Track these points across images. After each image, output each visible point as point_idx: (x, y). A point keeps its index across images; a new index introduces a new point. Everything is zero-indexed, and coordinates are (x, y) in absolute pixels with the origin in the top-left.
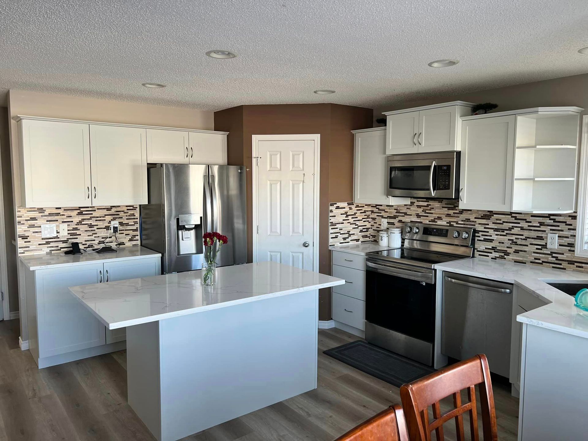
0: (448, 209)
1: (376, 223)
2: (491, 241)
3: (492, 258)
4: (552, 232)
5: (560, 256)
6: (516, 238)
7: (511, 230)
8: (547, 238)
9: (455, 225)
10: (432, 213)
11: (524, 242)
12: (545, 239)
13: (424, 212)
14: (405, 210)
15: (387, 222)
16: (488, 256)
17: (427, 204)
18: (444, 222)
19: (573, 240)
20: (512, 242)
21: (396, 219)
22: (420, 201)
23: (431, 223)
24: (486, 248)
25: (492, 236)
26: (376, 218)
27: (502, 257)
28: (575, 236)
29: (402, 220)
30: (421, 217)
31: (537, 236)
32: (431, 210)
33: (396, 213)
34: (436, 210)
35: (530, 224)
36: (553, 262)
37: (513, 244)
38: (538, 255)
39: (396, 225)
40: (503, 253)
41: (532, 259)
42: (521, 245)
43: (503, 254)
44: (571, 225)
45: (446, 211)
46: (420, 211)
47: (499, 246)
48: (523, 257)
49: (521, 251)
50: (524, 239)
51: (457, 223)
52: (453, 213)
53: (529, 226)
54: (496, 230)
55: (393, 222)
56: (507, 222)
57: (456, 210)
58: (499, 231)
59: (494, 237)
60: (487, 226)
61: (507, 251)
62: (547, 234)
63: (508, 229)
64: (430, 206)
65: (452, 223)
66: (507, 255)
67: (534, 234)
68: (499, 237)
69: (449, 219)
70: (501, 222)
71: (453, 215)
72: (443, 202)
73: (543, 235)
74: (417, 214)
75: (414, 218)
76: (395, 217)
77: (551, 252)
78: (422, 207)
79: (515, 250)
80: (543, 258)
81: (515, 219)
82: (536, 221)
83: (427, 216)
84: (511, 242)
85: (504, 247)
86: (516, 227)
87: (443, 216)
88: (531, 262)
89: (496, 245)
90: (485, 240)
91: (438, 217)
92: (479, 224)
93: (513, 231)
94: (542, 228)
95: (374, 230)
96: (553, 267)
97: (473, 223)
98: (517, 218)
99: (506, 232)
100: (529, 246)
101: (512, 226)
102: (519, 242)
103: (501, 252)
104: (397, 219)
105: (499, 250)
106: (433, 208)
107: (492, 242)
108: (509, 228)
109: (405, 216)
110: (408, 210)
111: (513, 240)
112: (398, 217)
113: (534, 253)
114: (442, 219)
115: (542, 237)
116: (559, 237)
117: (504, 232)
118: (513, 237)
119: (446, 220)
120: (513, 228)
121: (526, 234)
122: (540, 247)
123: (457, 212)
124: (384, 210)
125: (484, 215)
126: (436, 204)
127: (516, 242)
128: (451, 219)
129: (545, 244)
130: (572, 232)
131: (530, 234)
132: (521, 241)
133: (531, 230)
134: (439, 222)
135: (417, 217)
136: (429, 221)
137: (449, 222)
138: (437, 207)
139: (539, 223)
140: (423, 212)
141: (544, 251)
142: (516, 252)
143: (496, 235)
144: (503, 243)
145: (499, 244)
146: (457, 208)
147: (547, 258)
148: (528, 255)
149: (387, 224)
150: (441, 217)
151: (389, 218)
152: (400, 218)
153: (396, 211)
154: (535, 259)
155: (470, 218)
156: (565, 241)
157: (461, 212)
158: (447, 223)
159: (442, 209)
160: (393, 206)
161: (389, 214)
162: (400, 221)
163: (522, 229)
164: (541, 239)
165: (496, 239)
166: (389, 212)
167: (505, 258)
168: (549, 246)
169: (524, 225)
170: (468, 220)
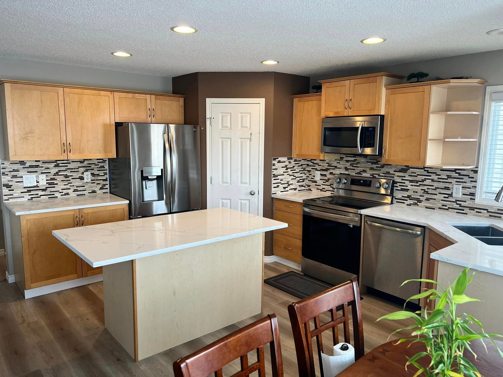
0: (372, 164)
1: (311, 175)
2: (407, 190)
3: (407, 205)
4: (457, 183)
5: (463, 204)
6: (428, 189)
7: (423, 182)
8: (453, 188)
9: (377, 176)
10: (358, 167)
11: (434, 192)
12: (451, 190)
13: (351, 166)
14: (335, 164)
15: (320, 174)
16: (404, 203)
17: (354, 159)
18: (368, 175)
19: (474, 190)
20: (424, 191)
21: (327, 171)
22: (348, 157)
23: (357, 175)
24: (403, 197)
25: (408, 186)
26: (311, 171)
27: (415, 204)
28: (476, 187)
30: (349, 170)
31: (445, 187)
32: (357, 164)
33: (328, 166)
34: (362, 164)
36: (457, 208)
37: (425, 194)
38: (445, 202)
40: (416, 200)
41: (440, 206)
42: (431, 194)
43: (416, 202)
44: (473, 178)
45: (370, 165)
46: (348, 165)
47: (413, 195)
48: (432, 204)
49: (431, 199)
50: (434, 189)
51: (379, 175)
52: (375, 167)
53: (438, 178)
54: (411, 181)
55: (325, 174)
56: (420, 175)
57: (379, 164)
58: (414, 183)
59: (409, 187)
60: (404, 178)
61: (419, 199)
62: (453, 185)
63: (421, 180)
64: (356, 161)
65: (375, 175)
66: (420, 202)
67: (442, 185)
68: (414, 187)
69: (372, 172)
70: (416, 175)
74: (345, 167)
75: (343, 171)
77: (456, 200)
78: (350, 162)
79: (427, 198)
80: (449, 205)
81: (427, 173)
82: (445, 174)
83: (354, 169)
84: (423, 191)
85: (417, 196)
86: (428, 179)
87: (368, 169)
88: (439, 208)
89: (410, 194)
90: (402, 190)
91: (363, 170)
92: (398, 176)
93: (425, 183)
94: (449, 180)
95: (309, 180)
96: (457, 212)
97: (392, 176)
98: (429, 171)
99: (420, 183)
100: (438, 195)
101: (425, 178)
102: (430, 191)
104: (329, 172)
105: (413, 198)
106: (359, 163)
107: (408, 191)
108: (422, 180)
109: (336, 169)
110: (338, 164)
111: (425, 190)
112: (329, 170)
113: (442, 200)
114: (366, 172)
115: (449, 187)
116: (463, 187)
117: (418, 183)
118: (425, 188)
119: (370, 172)
121: (436, 185)
122: (447, 196)
123: (380, 166)
124: (318, 164)
125: (401, 168)
126: (362, 160)
127: (428, 192)
128: (374, 172)
129: (451, 193)
130: (473, 184)
131: (439, 185)
132: (432, 191)
133: (440, 182)
134: (364, 175)
135: (346, 170)
137: (372, 174)
138: (362, 162)
139: (447, 176)
141: (450, 199)
142: (428, 199)
143: (411, 185)
144: (417, 192)
145: (413, 193)
147: (453, 205)
148: (437, 203)
150: (366, 170)
151: (322, 171)
152: (331, 171)
154: (443, 205)
155: (390, 171)
156: (468, 191)
157: (383, 166)
158: (371, 175)
159: (367, 163)
160: (325, 161)
161: (322, 167)
162: (331, 173)
163: (433, 180)
164: (448, 189)
165: (411, 188)
166: (322, 165)
167: (418, 205)
168: (454, 195)
169: (435, 178)
170: (388, 173)
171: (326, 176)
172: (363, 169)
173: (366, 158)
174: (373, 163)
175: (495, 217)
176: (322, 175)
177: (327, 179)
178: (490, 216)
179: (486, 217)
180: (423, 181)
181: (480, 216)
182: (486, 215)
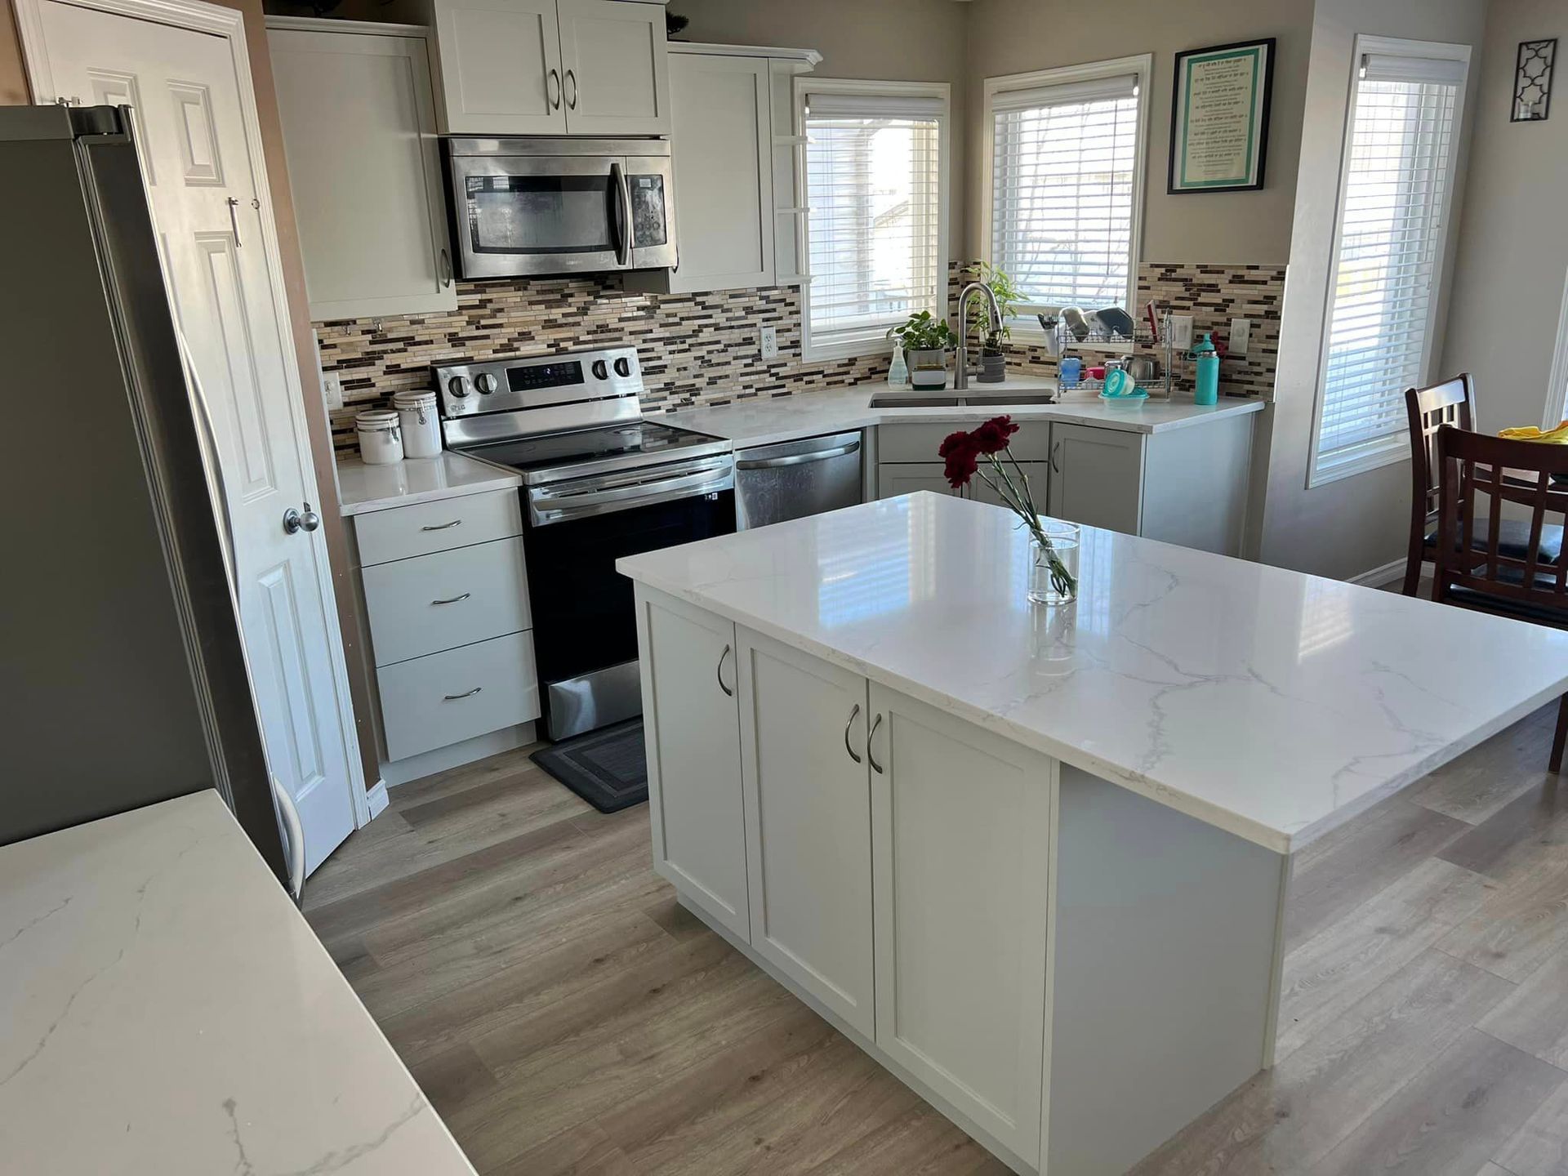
0: (546, 307)
2: (661, 369)
3: (668, 411)
4: (765, 324)
5: (782, 371)
6: (709, 352)
7: (697, 336)
8: (759, 338)
9: (570, 346)
10: (500, 326)
11: (722, 358)
12: (757, 343)
13: (474, 327)
14: (402, 329)
15: (342, 383)
16: (659, 408)
17: (480, 300)
18: (540, 346)
19: (798, 333)
20: (702, 362)
21: (374, 365)
23: (501, 355)
24: (654, 391)
25: (663, 358)
27: (687, 403)
28: (799, 325)
29: (399, 365)
30: (467, 343)
31: (744, 339)
32: (495, 317)
33: (371, 343)
34: (513, 314)
35: (730, 315)
36: (773, 385)
37: (705, 367)
38: (747, 378)
39: (377, 385)
40: (688, 391)
41: (739, 390)
42: (718, 364)
43: (687, 395)
44: (792, 304)
45: (541, 313)
46: (459, 325)
47: (678, 379)
48: (724, 390)
49: (720, 377)
51: (577, 341)
52: (561, 316)
53: (728, 319)
54: (668, 341)
55: (364, 376)
56: (688, 319)
57: (570, 306)
58: (676, 343)
59: (667, 359)
60: (650, 336)
61: (694, 385)
62: (760, 331)
63: (691, 333)
64: (490, 306)
65: (562, 345)
66: (696, 395)
67: (737, 335)
68: (677, 356)
69: (553, 335)
70: (677, 320)
71: (564, 319)
72: (529, 287)
73: (753, 334)
74: (450, 334)
75: (444, 351)
76: (369, 359)
77: (768, 367)
78: (466, 312)
79: (710, 378)
80: (756, 381)
81: (703, 309)
82: (739, 305)
83: (487, 337)
84: (699, 362)
85: (688, 378)
86: (706, 326)
87: (536, 327)
88: (738, 397)
89: (671, 378)
90: (650, 371)
91: (520, 334)
92: (631, 333)
93: (702, 338)
94: (751, 319)
96: (774, 395)
97: (617, 335)
98: (707, 304)
99: (689, 341)
100: (732, 362)
101: (699, 326)
102: (715, 358)
103: (683, 392)
104: (381, 365)
105: (679, 387)
107: (664, 372)
108: (694, 331)
109: (409, 348)
110: (414, 326)
111: (703, 357)
112: (381, 358)
113: (742, 375)
114: (533, 338)
115: (751, 338)
116: (778, 331)
117: (684, 342)
118: (703, 351)
119: (545, 337)
120: (701, 328)
121: (725, 337)
122: (750, 361)
123: (574, 310)
126: (512, 297)
127: (710, 361)
128: (559, 332)
129: (757, 352)
130: (795, 318)
131: (732, 336)
132: (719, 357)
133: (733, 327)
134: (526, 349)
135: (453, 346)
136: (495, 352)
137: (552, 342)
138: (513, 305)
139: (744, 309)
140: (470, 327)
141: (759, 366)
142: (712, 381)
143: (671, 352)
144: (685, 369)
145: (677, 374)
146: (570, 300)
147: (763, 380)
148: (732, 384)
149: (340, 388)
150: (530, 333)
151: (346, 367)
152: (390, 359)
153: (369, 337)
154: (745, 387)
155: (608, 322)
156: (788, 337)
157: (583, 308)
158: (549, 346)
159: (529, 308)
160: (354, 322)
161: (343, 351)
162: (393, 370)
163: (717, 328)
164: (750, 344)
165: (670, 362)
166: (342, 344)
167: (693, 403)
168: (765, 355)
169: (719, 318)
170: (603, 328)
171: (373, 385)
172: (519, 330)
174: (549, 304)
175: (835, 383)
176: (347, 385)
177: (379, 396)
178: (828, 384)
179: (822, 389)
180: (696, 333)
181: (813, 390)
182: (821, 385)
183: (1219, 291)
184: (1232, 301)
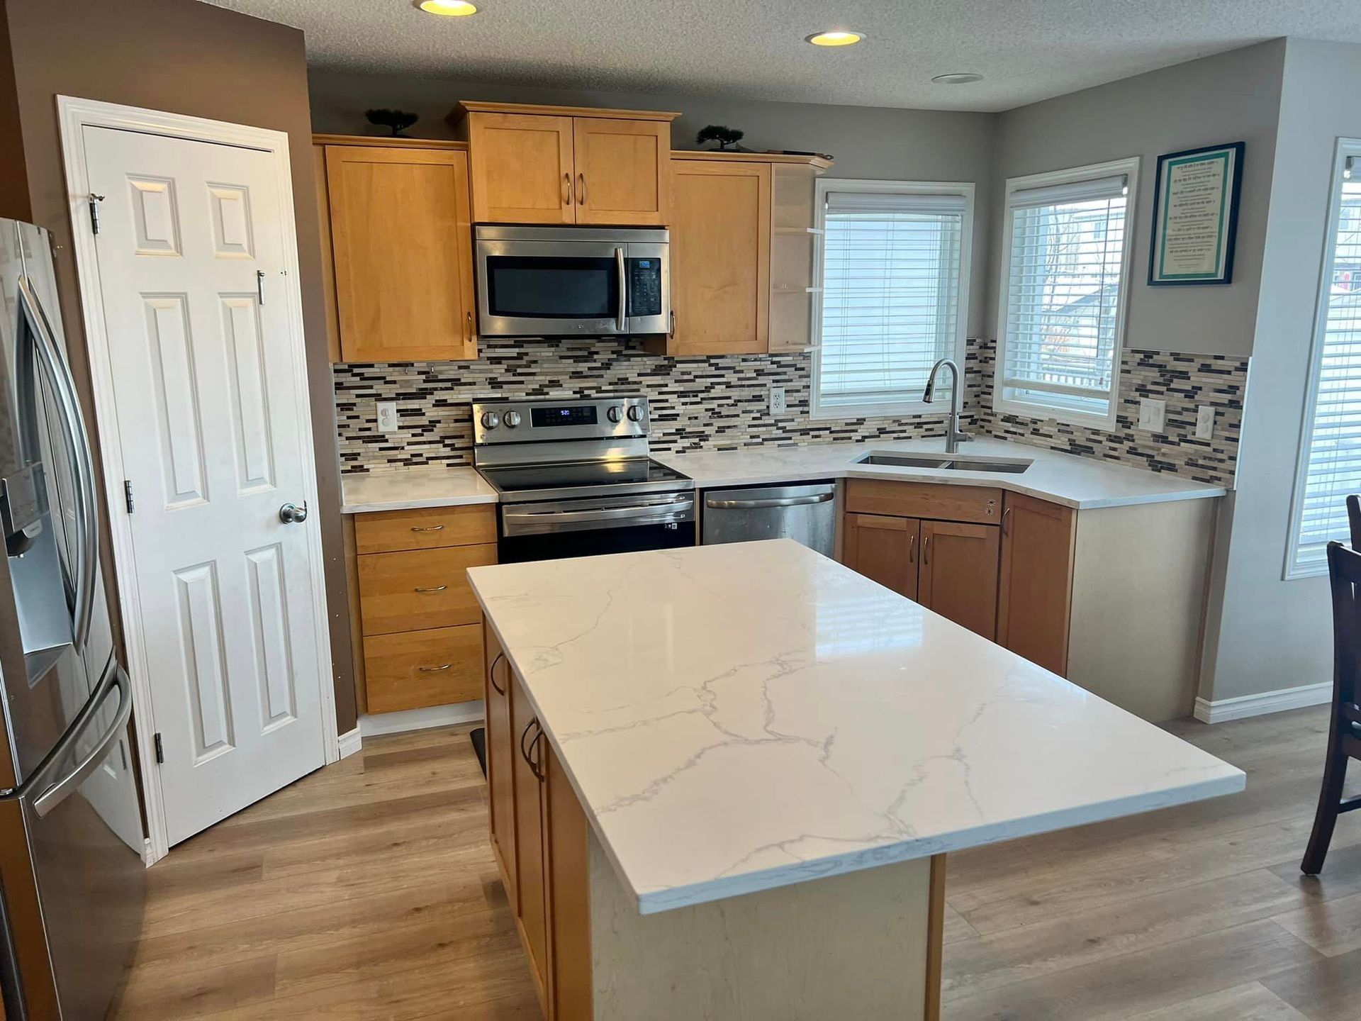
0: (574, 362)
1: (357, 417)
2: (674, 417)
3: (677, 452)
4: (775, 385)
5: (789, 426)
6: (719, 406)
7: (709, 392)
8: (769, 396)
9: (593, 393)
10: (534, 374)
11: (732, 411)
12: (766, 400)
13: (511, 373)
14: (451, 372)
15: (398, 411)
16: (669, 449)
17: (518, 353)
18: (567, 393)
19: (806, 394)
20: (712, 414)
21: (425, 398)
22: (496, 346)
23: (532, 397)
24: (664, 434)
25: (676, 408)
26: (354, 404)
27: (696, 446)
28: (809, 387)
29: (446, 400)
30: (505, 386)
31: (753, 396)
32: (530, 367)
33: (425, 381)
34: (545, 366)
35: (741, 375)
36: (779, 436)
37: (715, 418)
38: (755, 429)
39: (426, 414)
40: (697, 437)
41: (747, 439)
42: (728, 416)
43: (697, 440)
44: (803, 369)
45: (570, 366)
46: (499, 371)
47: (689, 426)
48: (732, 438)
49: (729, 427)
50: (733, 405)
51: (599, 390)
52: (587, 369)
53: (739, 379)
54: (681, 394)
55: (417, 407)
56: (701, 377)
57: (595, 361)
58: (689, 396)
59: (679, 409)
60: (665, 389)
61: (703, 432)
62: (769, 390)
63: (704, 389)
64: (526, 358)
65: (586, 392)
66: (704, 440)
67: (747, 393)
68: (689, 407)
69: (579, 384)
70: (691, 377)
71: (589, 372)
72: (560, 344)
73: (762, 393)
74: (490, 379)
75: (484, 391)
76: (422, 394)
77: (776, 421)
78: (503, 362)
79: (718, 427)
80: (764, 433)
81: (716, 369)
82: (751, 368)
83: (522, 382)
84: (710, 413)
85: (699, 426)
86: (719, 384)
87: (564, 377)
88: (745, 445)
89: (682, 425)
90: (663, 418)
91: (550, 381)
92: (648, 386)
93: (713, 393)
94: (761, 380)
95: (348, 438)
96: (779, 446)
97: (635, 387)
98: (720, 365)
99: (701, 395)
100: (741, 415)
101: (712, 383)
102: (724, 411)
103: (693, 437)
104: (431, 399)
105: (689, 433)
106: (535, 362)
107: (676, 419)
108: (706, 387)
109: (455, 387)
110: (462, 371)
111: (714, 409)
112: (432, 394)
113: (749, 426)
114: (561, 386)
115: (761, 396)
116: (787, 391)
117: (697, 396)
118: (714, 405)
119: (572, 385)
120: (713, 385)
121: (735, 394)
123: (599, 365)
124: (384, 378)
125: (656, 366)
126: (546, 352)
127: (720, 413)
128: (584, 382)
129: (765, 408)
130: (804, 382)
131: (743, 393)
132: (729, 410)
133: (743, 386)
134: (554, 394)
135: (492, 388)
136: (527, 394)
137: (578, 390)
138: (545, 358)
139: (755, 371)
140: (508, 374)
141: (766, 420)
142: (721, 430)
143: (684, 404)
144: (696, 418)
145: (688, 422)
146: (596, 357)
147: (770, 432)
148: (740, 434)
149: (396, 415)
150: (559, 381)
151: (403, 399)
152: (440, 395)
153: (424, 377)
154: (752, 437)
155: (628, 376)
156: (795, 398)
157: (607, 364)
158: (575, 393)
159: (560, 361)
160: (412, 365)
161: (401, 387)
162: (441, 403)
163: (729, 385)
164: (759, 401)
165: (682, 412)
166: (399, 380)
167: (701, 447)
168: (773, 410)
169: (731, 377)
170: (624, 381)
171: (424, 414)
172: (549, 378)
173: (557, 346)
174: (577, 359)
175: (843, 439)
176: (403, 413)
177: (427, 423)
178: (834, 439)
179: (828, 443)
180: (708, 389)
181: (819, 444)
182: (828, 439)
183: (1189, 378)
184: (1200, 389)
